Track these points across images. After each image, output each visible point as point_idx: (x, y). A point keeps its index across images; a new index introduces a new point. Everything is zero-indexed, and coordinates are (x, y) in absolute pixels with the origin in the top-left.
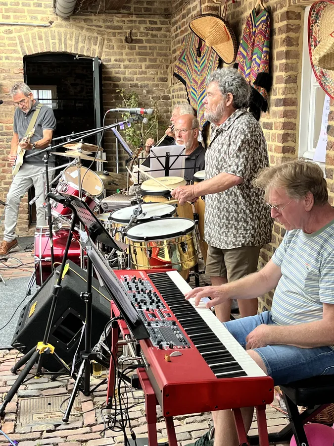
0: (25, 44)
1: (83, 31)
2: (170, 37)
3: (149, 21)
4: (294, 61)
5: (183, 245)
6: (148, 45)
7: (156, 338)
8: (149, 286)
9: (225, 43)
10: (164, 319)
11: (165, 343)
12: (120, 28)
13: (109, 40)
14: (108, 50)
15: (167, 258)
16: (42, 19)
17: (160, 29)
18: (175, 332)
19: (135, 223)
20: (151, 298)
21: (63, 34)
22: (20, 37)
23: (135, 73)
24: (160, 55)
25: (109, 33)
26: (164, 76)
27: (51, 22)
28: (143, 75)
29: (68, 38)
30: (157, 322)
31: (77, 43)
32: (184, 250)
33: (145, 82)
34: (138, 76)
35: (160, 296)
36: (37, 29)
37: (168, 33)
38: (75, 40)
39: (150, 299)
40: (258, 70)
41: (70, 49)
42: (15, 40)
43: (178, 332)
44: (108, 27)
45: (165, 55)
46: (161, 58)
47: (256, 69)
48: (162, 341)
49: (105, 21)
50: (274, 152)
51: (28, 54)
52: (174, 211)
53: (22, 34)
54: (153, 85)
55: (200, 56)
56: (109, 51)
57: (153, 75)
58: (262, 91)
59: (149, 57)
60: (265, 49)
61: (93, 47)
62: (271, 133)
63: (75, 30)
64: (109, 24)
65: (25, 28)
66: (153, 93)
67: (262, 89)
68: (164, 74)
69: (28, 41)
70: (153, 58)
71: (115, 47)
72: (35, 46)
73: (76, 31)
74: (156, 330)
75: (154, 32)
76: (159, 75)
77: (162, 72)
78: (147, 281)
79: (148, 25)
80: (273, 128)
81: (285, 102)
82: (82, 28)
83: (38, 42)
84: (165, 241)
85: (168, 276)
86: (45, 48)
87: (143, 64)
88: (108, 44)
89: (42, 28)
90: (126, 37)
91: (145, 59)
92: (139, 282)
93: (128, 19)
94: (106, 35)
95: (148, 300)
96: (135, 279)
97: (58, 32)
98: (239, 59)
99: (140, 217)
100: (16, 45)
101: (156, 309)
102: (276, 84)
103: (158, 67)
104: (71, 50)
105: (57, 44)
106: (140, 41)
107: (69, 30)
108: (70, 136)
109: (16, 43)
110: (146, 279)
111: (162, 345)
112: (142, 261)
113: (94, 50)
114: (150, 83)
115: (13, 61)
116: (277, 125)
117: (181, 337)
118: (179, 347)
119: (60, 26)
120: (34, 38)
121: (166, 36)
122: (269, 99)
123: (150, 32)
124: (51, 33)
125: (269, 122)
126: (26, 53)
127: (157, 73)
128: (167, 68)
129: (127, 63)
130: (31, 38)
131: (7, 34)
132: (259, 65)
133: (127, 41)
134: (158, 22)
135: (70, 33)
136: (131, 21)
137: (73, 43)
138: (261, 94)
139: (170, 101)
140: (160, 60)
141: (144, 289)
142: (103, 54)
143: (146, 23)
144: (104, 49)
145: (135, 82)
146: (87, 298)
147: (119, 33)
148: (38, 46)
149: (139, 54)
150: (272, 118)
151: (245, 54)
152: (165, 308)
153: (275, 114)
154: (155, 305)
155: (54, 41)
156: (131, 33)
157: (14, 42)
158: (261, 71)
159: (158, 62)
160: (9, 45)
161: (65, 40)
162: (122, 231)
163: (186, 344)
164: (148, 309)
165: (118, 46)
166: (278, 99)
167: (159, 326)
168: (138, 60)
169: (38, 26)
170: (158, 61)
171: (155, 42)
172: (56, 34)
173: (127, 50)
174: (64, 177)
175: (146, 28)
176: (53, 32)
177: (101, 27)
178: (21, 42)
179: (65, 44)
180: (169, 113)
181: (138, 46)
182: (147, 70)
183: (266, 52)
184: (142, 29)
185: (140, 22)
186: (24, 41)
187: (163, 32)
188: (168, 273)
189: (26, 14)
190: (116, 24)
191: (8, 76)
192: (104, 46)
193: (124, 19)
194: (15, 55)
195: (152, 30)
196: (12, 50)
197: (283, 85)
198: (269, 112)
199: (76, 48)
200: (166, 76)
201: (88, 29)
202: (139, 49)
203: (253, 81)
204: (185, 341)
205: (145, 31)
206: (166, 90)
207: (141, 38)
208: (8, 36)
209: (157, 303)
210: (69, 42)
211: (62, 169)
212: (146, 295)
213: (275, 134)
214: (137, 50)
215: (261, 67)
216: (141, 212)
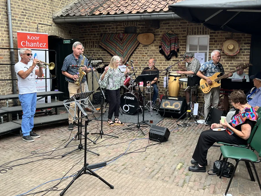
13: (65, 32)
16: (50, 23)
17: (76, 29)
22: (45, 29)
25: (65, 30)
27: (52, 24)
36: (49, 26)
44: (65, 27)
61: (62, 34)
65: (46, 26)
71: (67, 35)
83: (49, 31)
86: (51, 34)
90: (69, 31)
93: (69, 25)
105: (54, 33)
106: (72, 33)
107: (57, 28)
113: (62, 35)
119: (54, 26)
121: (77, 32)
123: (74, 30)
124: (52, 28)
130: (47, 30)
133: (69, 33)
142: (64, 37)
143: (73, 27)
148: (49, 33)
155: (53, 31)
169: (49, 25)
171: (75, 34)
172: (54, 29)
173: (69, 36)
177: (63, 27)
181: (72, 35)
184: (72, 29)
189: (46, 20)
190: (67, 26)
199: (58, 34)
201: (61, 28)
208: (42, 28)
210: (57, 32)
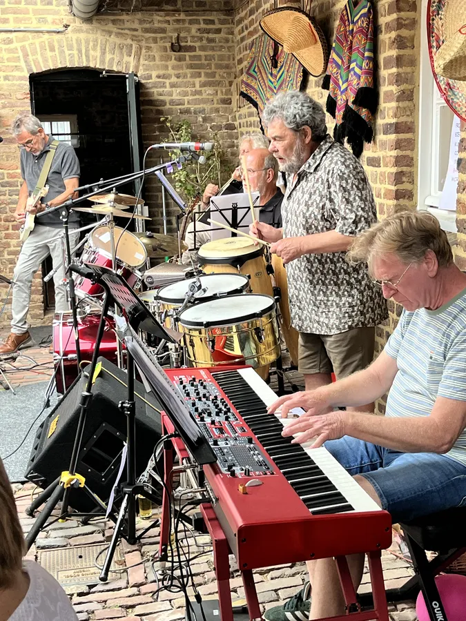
0: (31, 58)
1: (112, 36)
2: (233, 42)
3: (204, 20)
4: (409, 69)
5: (258, 331)
6: (202, 53)
7: (226, 461)
8: (214, 390)
9: (311, 48)
10: (237, 434)
11: (239, 468)
12: (163, 31)
13: (149, 48)
14: (146, 62)
15: (237, 351)
16: (54, 22)
17: (218, 31)
18: (252, 452)
19: (192, 303)
20: (217, 406)
21: (83, 41)
22: (23, 49)
23: (186, 94)
24: (219, 67)
25: (147, 39)
26: (226, 97)
27: (66, 26)
28: (197, 97)
29: (90, 47)
30: (227, 440)
31: (103, 53)
32: (260, 338)
33: (201, 106)
34: (191, 98)
35: (230, 404)
36: (47, 36)
37: (231, 36)
38: (101, 49)
39: (216, 408)
40: (358, 84)
41: (94, 62)
42: (18, 53)
43: (256, 452)
44: (147, 30)
45: (227, 67)
46: (221, 72)
47: (355, 82)
48: (234, 465)
49: (141, 22)
50: (384, 198)
51: (35, 71)
52: (247, 284)
53: (26, 43)
54: (211, 109)
55: (276, 67)
56: (148, 63)
57: (211, 95)
58: (364, 113)
59: (205, 70)
60: (367, 54)
61: (126, 58)
62: (379, 172)
63: (100, 37)
64: (148, 26)
65: (30, 35)
66: (212, 120)
67: (364, 110)
68: (226, 94)
69: (35, 53)
70: (210, 71)
71: (157, 58)
72: (46, 60)
73: (102, 37)
74: (225, 450)
75: (211, 36)
76: (220, 96)
77: (224, 90)
78: (210, 383)
79: (203, 26)
80: (382, 165)
81: (398, 128)
82: (110, 33)
83: (49, 54)
84: (234, 326)
85: (240, 376)
86: (59, 62)
87: (197, 81)
88: (148, 54)
89: (54, 34)
90: (172, 44)
91: (200, 73)
92: (199, 385)
93: (174, 18)
94: (144, 42)
95: (214, 410)
96: (195, 381)
97: (77, 40)
98: (332, 70)
99: (198, 295)
100: (18, 59)
101: (224, 421)
102: (384, 102)
103: (218, 83)
104: (94, 64)
105: (76, 56)
106: (192, 49)
107: (91, 36)
108: (98, 185)
109: (19, 57)
110: (209, 380)
111: (234, 471)
112: (202, 355)
113: (128, 63)
114: (207, 107)
115: (15, 82)
116: (387, 160)
117: (261, 459)
118: (257, 473)
119: (79, 31)
120: (43, 48)
121: (227, 41)
122: (375, 123)
123: (206, 35)
124: (67, 41)
125: (376, 156)
126: (32, 70)
127: (217, 92)
128: (231, 86)
129: (174, 79)
130: (38, 50)
131: (5, 44)
132: (359, 77)
133: (173, 48)
134: (216, 21)
135: (93, 41)
136: (178, 21)
137: (98, 53)
138: (363, 117)
139: (236, 131)
140: (220, 75)
141: (207, 395)
142: (141, 68)
143: (200, 24)
144: (142, 61)
145: (186, 106)
146: (129, 409)
147: (161, 38)
148: (50, 61)
149: (191, 67)
150: (380, 151)
151: (340, 62)
152: (237, 420)
153: (383, 144)
154: (222, 416)
155: (70, 52)
156: (178, 37)
157: (16, 55)
158: (362, 84)
159: (217, 78)
160: (9, 60)
161: (87, 51)
162: (175, 314)
163: (268, 468)
164: (213, 422)
165: (162, 56)
166: (387, 124)
167: (229, 445)
168: (189, 76)
169: (48, 32)
170: (217, 76)
171: (213, 49)
172: (74, 42)
173: (173, 62)
174: (91, 242)
175: (199, 30)
176: (70, 39)
177: (136, 30)
178: (26, 55)
179: (87, 56)
180: (235, 148)
181: (190, 56)
182: (203, 89)
183: (369, 58)
184: (193, 32)
185: (191, 22)
186: (29, 53)
187: (223, 35)
188: (239, 371)
189: (31, 15)
190: (157, 25)
191: (8, 103)
192: (141, 57)
193: (167, 18)
194: (17, 74)
195: (208, 33)
196: (12, 67)
197: (394, 104)
198: (375, 143)
199: (103, 62)
200: (230, 97)
201: (118, 34)
202: (190, 60)
203: (352, 100)
204: (266, 465)
205: (198, 34)
206: (230, 117)
207: (192, 44)
208: (7, 46)
209: (226, 413)
210: (92, 53)
211: (88, 231)
212: (210, 403)
213: (385, 172)
214: (188, 61)
215: (362, 80)
216: (200, 287)
